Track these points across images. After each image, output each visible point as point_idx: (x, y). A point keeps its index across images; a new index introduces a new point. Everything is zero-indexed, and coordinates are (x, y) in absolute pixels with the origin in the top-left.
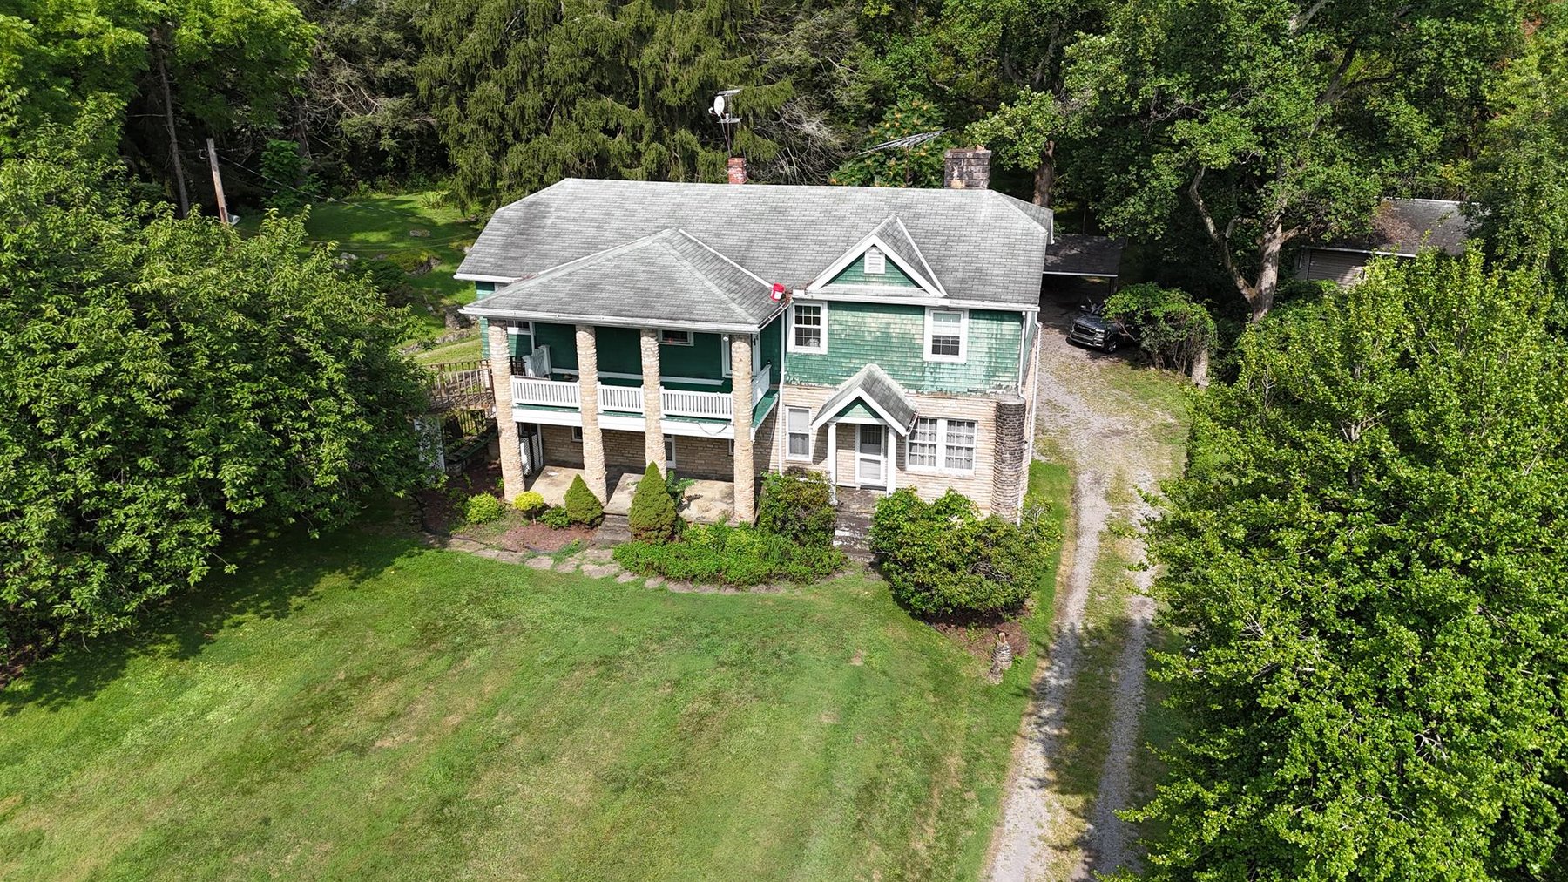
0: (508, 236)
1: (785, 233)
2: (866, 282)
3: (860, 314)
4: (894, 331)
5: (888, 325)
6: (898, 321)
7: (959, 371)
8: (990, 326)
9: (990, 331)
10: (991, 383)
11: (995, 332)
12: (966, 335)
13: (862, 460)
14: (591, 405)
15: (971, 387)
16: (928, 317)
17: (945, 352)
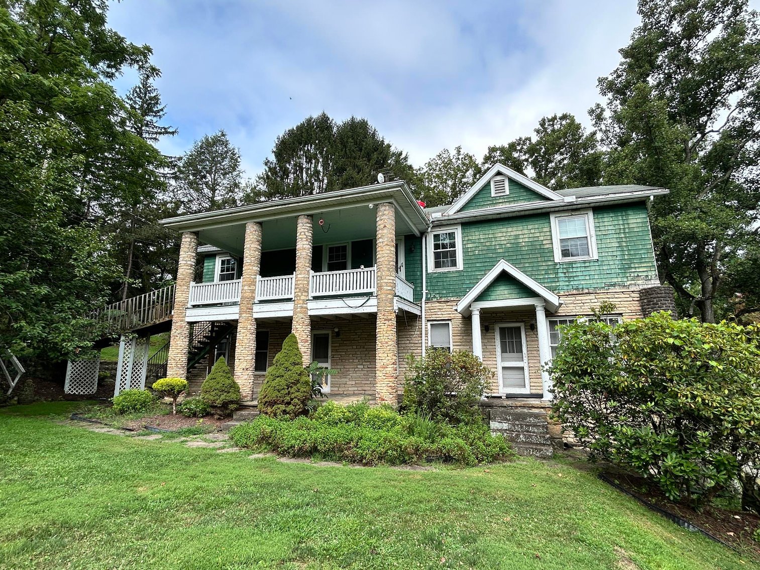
2: (493, 204)
3: (491, 232)
5: (517, 237)
7: (593, 268)
8: (616, 222)
9: (617, 227)
10: (628, 275)
11: (622, 227)
12: (593, 233)
13: (504, 368)
14: (248, 295)
15: (608, 281)
16: (554, 223)
17: (575, 254)
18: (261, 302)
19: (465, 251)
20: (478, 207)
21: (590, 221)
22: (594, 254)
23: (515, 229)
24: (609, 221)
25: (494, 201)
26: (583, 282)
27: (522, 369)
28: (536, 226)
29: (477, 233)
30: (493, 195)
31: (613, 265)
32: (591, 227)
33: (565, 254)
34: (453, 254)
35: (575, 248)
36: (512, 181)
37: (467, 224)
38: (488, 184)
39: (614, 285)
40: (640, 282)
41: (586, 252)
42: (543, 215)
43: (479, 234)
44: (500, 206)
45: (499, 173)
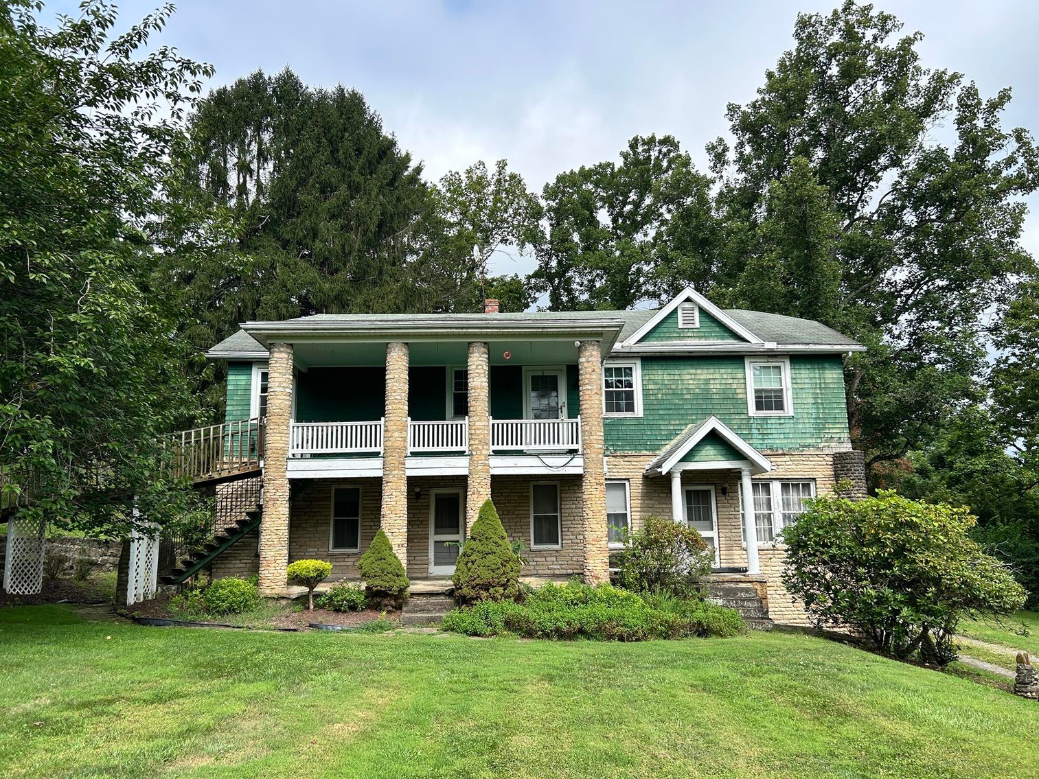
2: (680, 338)
3: (677, 372)
4: (715, 386)
5: (707, 381)
6: (717, 376)
7: (788, 426)
8: (812, 375)
9: (813, 381)
10: (822, 436)
11: (818, 381)
12: (789, 386)
14: (399, 444)
15: (803, 442)
16: (750, 369)
17: (769, 408)
18: (414, 454)
19: (646, 394)
20: (662, 339)
21: (787, 371)
22: (789, 409)
23: (705, 371)
24: (806, 374)
25: (681, 334)
26: (777, 441)
27: (711, 539)
28: (730, 371)
29: (660, 372)
30: (680, 326)
31: (808, 424)
32: (787, 378)
33: (759, 407)
34: (630, 395)
35: (769, 400)
36: (702, 311)
37: (649, 360)
38: (675, 311)
39: (808, 446)
40: (833, 444)
41: (780, 406)
42: (736, 359)
43: (662, 374)
44: (688, 341)
45: (688, 300)
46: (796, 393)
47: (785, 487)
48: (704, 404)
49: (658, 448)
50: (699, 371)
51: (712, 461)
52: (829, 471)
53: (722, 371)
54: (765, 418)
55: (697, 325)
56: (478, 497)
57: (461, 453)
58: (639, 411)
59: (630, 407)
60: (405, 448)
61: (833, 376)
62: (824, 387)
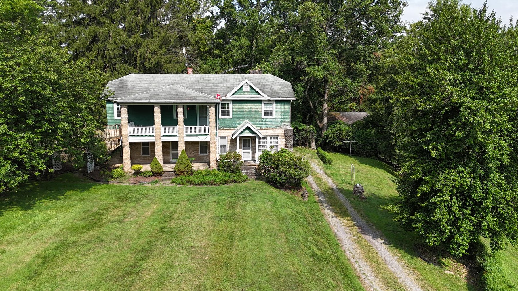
0: (116, 88)
1: (213, 85)
3: (242, 105)
4: (253, 109)
5: (251, 108)
7: (273, 121)
8: (281, 106)
9: (281, 108)
10: (282, 124)
12: (274, 109)
13: (244, 152)
14: (159, 133)
15: (277, 125)
16: (263, 104)
17: (268, 115)
18: (164, 136)
19: (233, 111)
20: (238, 94)
21: (274, 105)
22: (274, 116)
24: (279, 106)
25: (244, 93)
26: (269, 125)
27: (249, 152)
28: (257, 105)
29: (237, 105)
30: (244, 91)
31: (279, 120)
32: (273, 107)
33: (265, 115)
34: (228, 111)
35: (268, 113)
36: (250, 86)
37: (234, 102)
38: (242, 86)
39: (278, 127)
40: (285, 126)
41: (271, 115)
42: (260, 102)
43: (238, 106)
44: (246, 96)
45: (246, 83)
46: (276, 111)
47: (271, 137)
48: (250, 115)
49: (235, 127)
50: (249, 105)
51: (247, 134)
52: (283, 134)
53: (255, 105)
54: (267, 119)
55: (249, 91)
56: (182, 147)
57: (176, 135)
58: (231, 116)
59: (228, 115)
60: (161, 134)
61: (288, 107)
62: (283, 109)
